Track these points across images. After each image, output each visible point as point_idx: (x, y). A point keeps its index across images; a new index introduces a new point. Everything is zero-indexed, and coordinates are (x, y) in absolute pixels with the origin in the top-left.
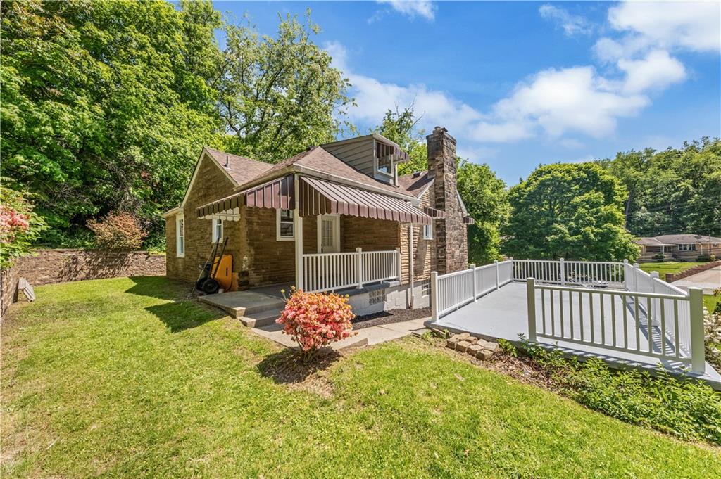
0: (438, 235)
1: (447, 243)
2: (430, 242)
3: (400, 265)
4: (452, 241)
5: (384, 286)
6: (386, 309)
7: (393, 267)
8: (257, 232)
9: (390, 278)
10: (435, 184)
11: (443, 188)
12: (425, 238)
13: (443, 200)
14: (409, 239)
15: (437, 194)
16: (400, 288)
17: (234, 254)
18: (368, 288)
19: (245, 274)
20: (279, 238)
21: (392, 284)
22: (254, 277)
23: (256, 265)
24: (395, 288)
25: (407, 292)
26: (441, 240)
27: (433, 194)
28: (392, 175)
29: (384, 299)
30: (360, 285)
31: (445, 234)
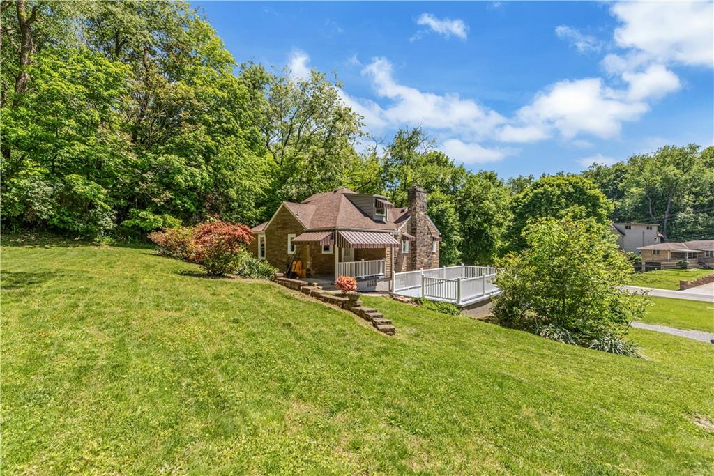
0: (413, 250)
1: (417, 254)
2: (406, 254)
3: (385, 268)
4: (422, 253)
5: (376, 278)
6: (376, 290)
7: (382, 268)
8: (314, 250)
9: (380, 274)
10: (411, 219)
11: (415, 222)
12: (403, 252)
13: (415, 229)
14: (391, 253)
15: (412, 225)
16: (385, 280)
17: (303, 261)
18: (367, 279)
19: (309, 270)
20: (323, 252)
21: (380, 277)
22: (312, 272)
23: (313, 266)
24: (382, 280)
25: (390, 283)
26: (414, 253)
27: (410, 225)
28: (385, 215)
29: (376, 285)
30: (363, 277)
31: (416, 250)
